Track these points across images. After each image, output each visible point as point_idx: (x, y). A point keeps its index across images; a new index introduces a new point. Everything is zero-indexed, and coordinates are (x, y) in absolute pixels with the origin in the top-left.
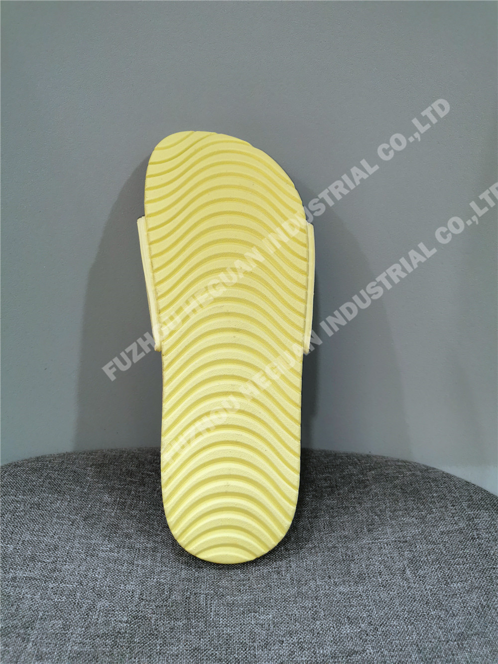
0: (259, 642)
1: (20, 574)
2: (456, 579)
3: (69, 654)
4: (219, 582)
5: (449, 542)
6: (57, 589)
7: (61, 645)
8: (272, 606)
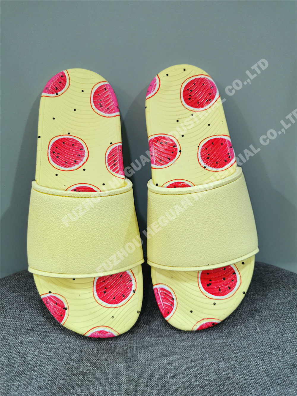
0: (170, 374)
1: (25, 339)
2: (288, 331)
3: (57, 386)
4: (144, 339)
5: (282, 309)
6: (48, 348)
7: (52, 381)
8: (177, 353)
